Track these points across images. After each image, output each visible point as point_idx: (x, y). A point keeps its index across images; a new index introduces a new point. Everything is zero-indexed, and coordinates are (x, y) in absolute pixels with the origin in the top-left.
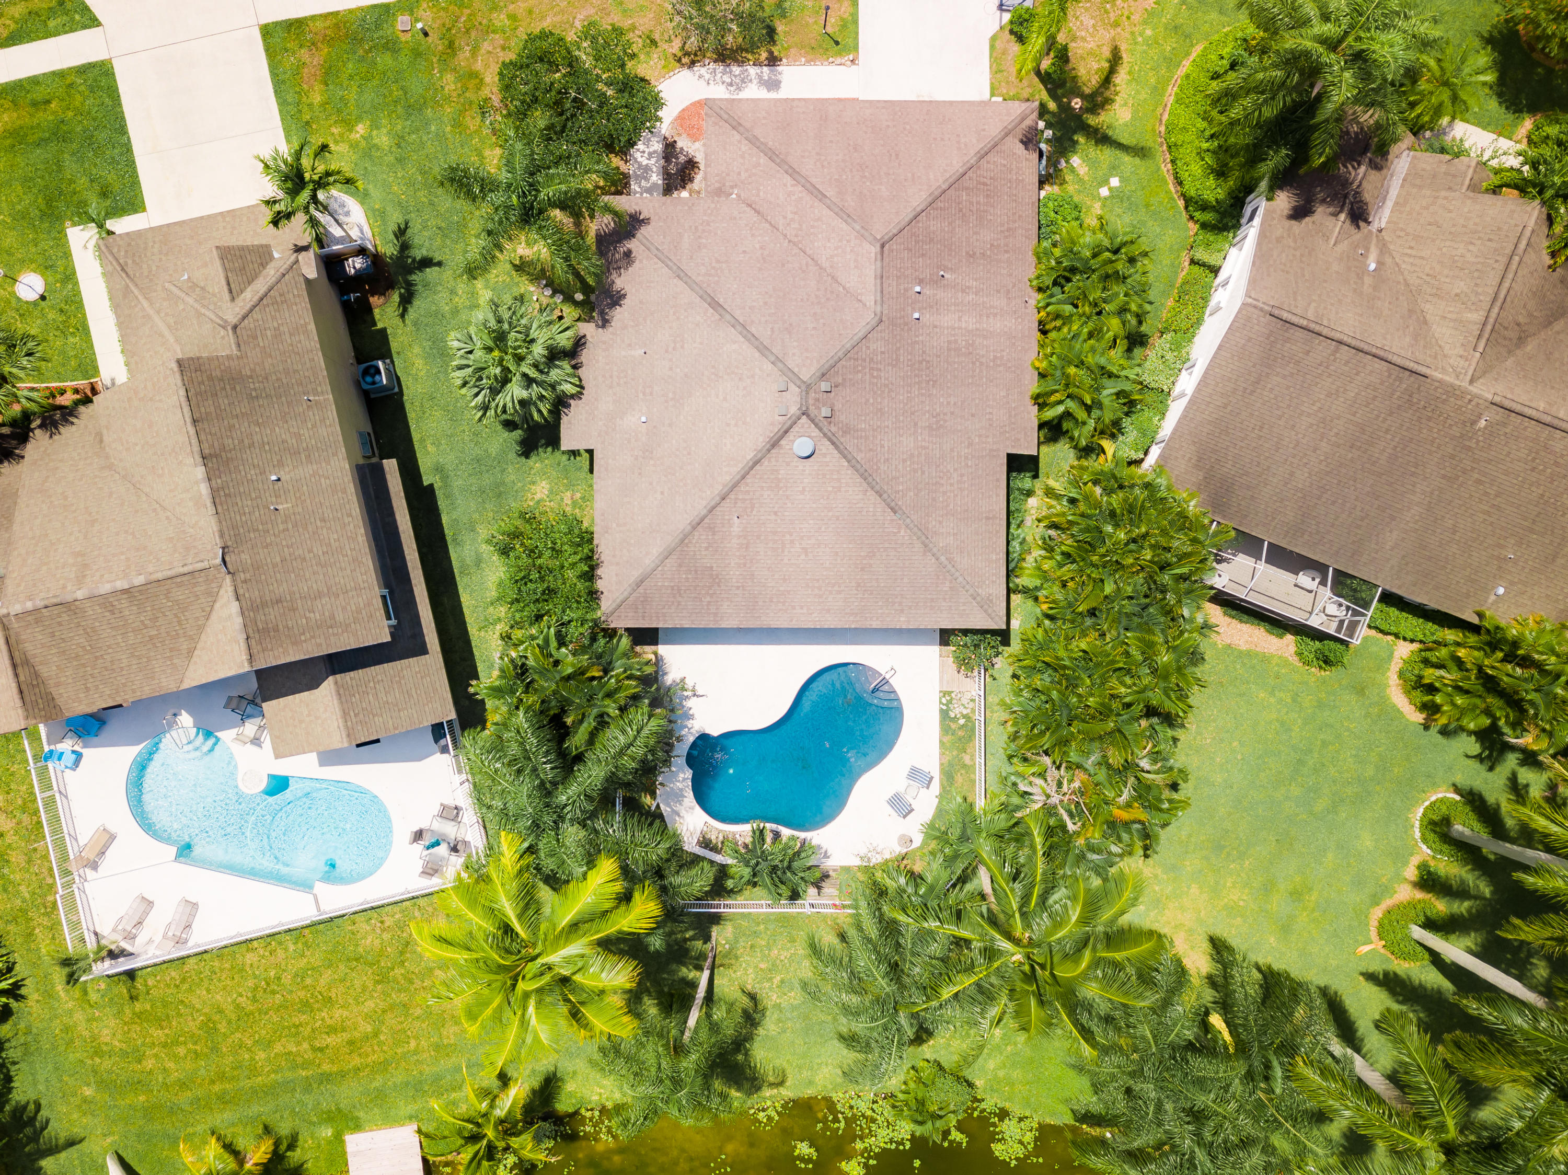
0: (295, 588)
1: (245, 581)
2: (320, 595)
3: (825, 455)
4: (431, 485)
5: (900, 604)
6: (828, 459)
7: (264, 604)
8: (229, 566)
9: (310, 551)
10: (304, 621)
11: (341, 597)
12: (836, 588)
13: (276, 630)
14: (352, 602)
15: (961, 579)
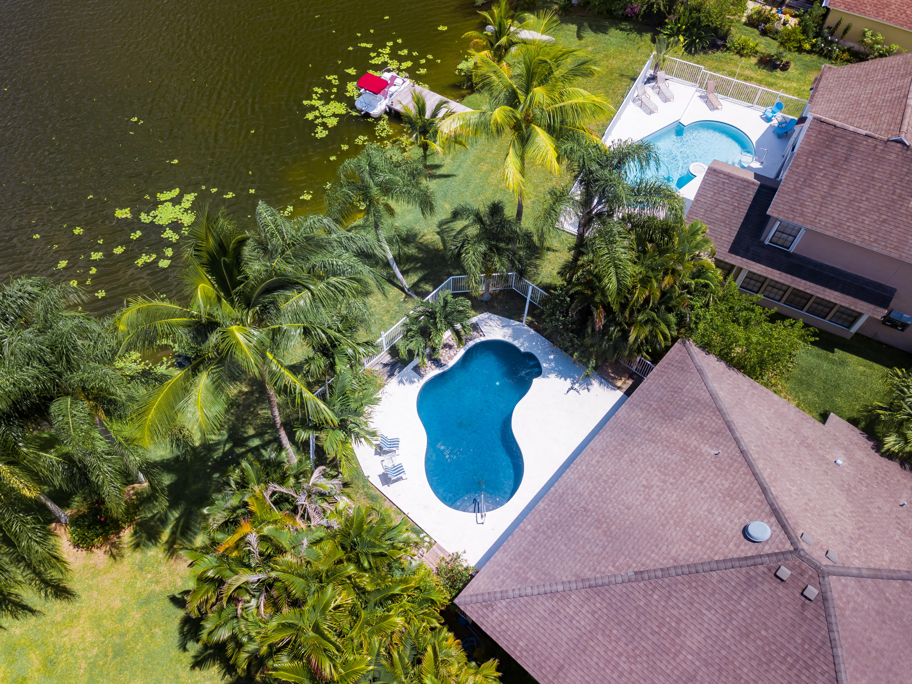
0: (848, 175)
1: (875, 147)
2: (832, 187)
3: (737, 546)
4: (833, 352)
5: (544, 532)
6: (731, 546)
7: (851, 149)
8: (893, 143)
9: (867, 199)
10: (821, 167)
11: (820, 200)
12: (597, 493)
13: (828, 147)
14: (812, 205)
15: (529, 591)
